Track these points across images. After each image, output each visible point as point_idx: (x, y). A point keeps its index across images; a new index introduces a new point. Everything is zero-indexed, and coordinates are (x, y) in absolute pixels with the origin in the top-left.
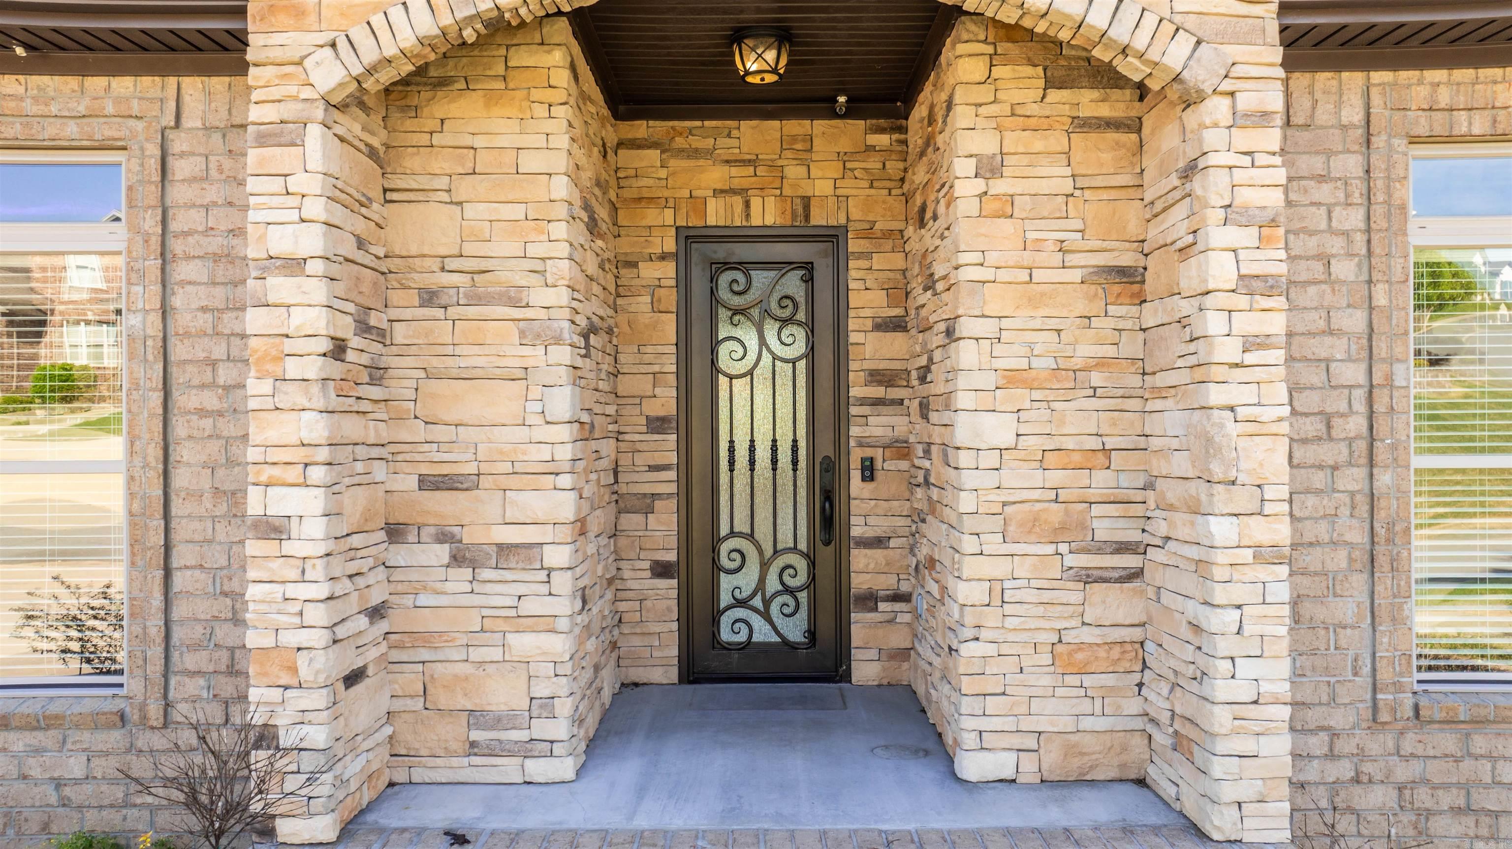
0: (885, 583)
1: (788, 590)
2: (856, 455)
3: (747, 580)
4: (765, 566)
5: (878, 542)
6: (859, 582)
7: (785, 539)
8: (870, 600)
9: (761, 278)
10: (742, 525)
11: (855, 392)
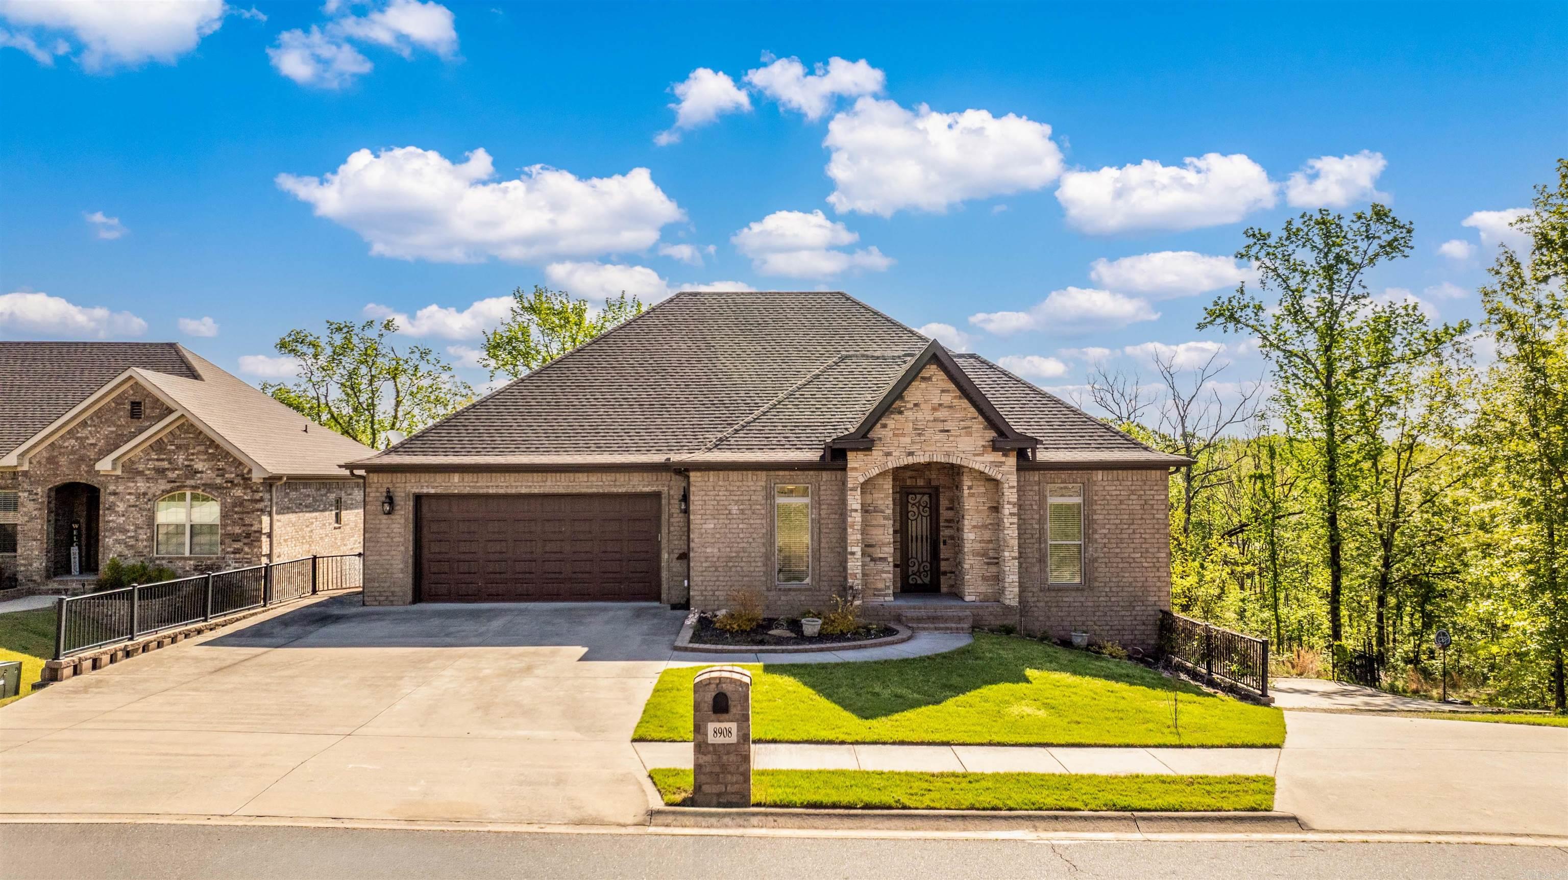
0: (948, 569)
1: (925, 571)
2: (942, 539)
3: (915, 569)
4: (919, 565)
5: (947, 559)
6: (942, 569)
7: (925, 559)
8: (945, 573)
9: (919, 497)
10: (914, 556)
11: (941, 524)
